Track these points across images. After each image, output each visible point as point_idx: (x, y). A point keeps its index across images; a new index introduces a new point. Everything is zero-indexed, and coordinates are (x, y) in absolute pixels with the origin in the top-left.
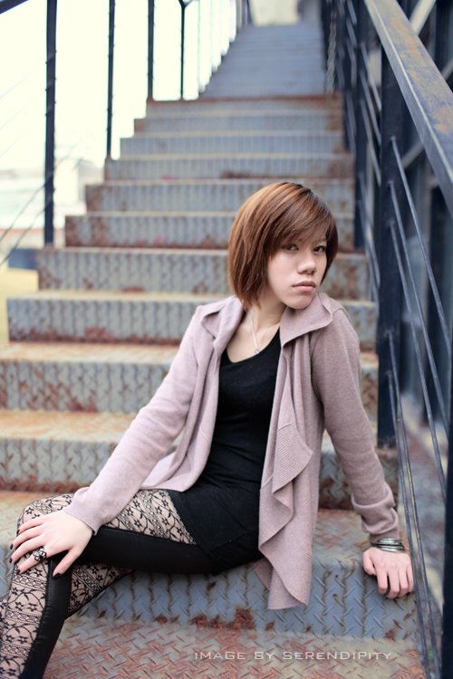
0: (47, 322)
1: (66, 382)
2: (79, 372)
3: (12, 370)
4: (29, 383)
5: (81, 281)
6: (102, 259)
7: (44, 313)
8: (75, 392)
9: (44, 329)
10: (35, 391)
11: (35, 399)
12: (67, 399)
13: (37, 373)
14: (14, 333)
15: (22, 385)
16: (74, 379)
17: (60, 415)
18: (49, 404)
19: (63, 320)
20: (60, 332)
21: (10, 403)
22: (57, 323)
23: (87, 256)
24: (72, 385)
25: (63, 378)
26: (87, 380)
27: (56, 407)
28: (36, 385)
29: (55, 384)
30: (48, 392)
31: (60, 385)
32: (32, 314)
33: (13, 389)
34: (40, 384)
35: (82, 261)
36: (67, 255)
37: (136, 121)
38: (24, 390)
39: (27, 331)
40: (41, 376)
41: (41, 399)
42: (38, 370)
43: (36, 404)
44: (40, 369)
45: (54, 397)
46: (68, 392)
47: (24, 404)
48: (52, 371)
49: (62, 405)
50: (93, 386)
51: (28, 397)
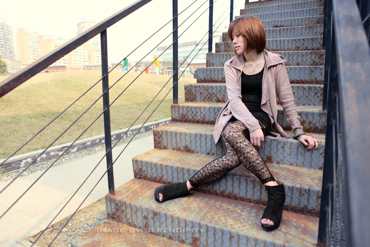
0: (209, 76)
1: (215, 92)
2: (219, 89)
3: (198, 89)
4: (203, 93)
5: (221, 63)
6: (228, 55)
7: (208, 73)
8: (218, 96)
9: (208, 78)
10: (205, 96)
11: (205, 98)
12: (215, 98)
13: (206, 89)
14: (199, 80)
15: (201, 93)
16: (218, 91)
17: (213, 103)
18: (210, 100)
19: (215, 75)
20: (213, 79)
21: (197, 99)
22: (213, 76)
23: (223, 55)
24: (217, 93)
25: (214, 91)
26: (222, 91)
27: (212, 101)
28: (205, 93)
29: (212, 93)
30: (209, 96)
31: (213, 93)
32: (204, 73)
33: (198, 95)
34: (207, 93)
35: (221, 57)
36: (216, 55)
37: (241, 10)
38: (201, 95)
39: (203, 79)
40: (207, 91)
41: (207, 98)
42: (207, 89)
43: (205, 100)
44: (207, 88)
45: (211, 97)
46: (216, 96)
47: (201, 100)
48: (211, 89)
49: (213, 100)
50: (224, 94)
51: (203, 98)
